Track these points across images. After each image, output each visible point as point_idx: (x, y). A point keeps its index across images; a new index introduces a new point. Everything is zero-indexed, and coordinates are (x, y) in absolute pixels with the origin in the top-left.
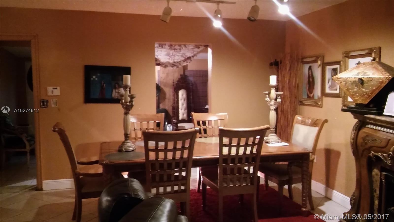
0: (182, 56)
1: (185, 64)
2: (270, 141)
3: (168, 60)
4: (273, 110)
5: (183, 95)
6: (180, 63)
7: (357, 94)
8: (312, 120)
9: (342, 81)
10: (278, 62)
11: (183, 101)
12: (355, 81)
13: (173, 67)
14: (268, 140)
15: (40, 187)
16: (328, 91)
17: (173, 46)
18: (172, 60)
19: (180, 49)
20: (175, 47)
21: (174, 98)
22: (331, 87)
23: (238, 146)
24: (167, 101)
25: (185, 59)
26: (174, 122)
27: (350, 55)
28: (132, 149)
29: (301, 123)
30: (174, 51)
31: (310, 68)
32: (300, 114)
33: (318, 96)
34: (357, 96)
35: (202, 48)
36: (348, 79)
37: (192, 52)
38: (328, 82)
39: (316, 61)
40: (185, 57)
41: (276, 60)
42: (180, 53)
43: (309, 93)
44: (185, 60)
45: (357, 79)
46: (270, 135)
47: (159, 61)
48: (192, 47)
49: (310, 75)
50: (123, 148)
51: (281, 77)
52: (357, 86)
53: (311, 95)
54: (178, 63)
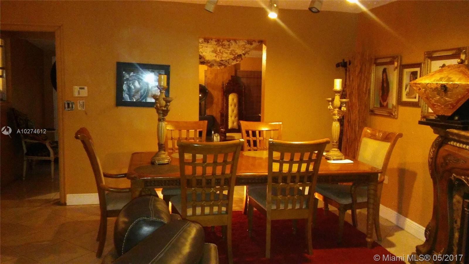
0: (231, 54)
1: (234, 63)
2: (331, 157)
3: (215, 58)
4: (336, 120)
5: (233, 100)
6: (228, 61)
7: (439, 104)
8: (383, 133)
9: (420, 87)
10: (346, 63)
11: (233, 106)
12: (436, 88)
13: (220, 67)
14: (329, 156)
15: (62, 202)
16: (405, 99)
17: (220, 41)
18: (219, 58)
19: (229, 45)
20: (223, 43)
21: (223, 103)
22: (408, 95)
23: (291, 162)
24: (214, 106)
25: (234, 57)
26: (222, 130)
27: (433, 56)
28: (167, 162)
29: (371, 137)
30: (222, 47)
31: (385, 71)
32: (370, 127)
33: (393, 105)
34: (439, 106)
35: (255, 45)
36: (428, 85)
37: (244, 49)
38: (406, 88)
39: (392, 63)
40: (235, 55)
41: (344, 60)
42: (229, 50)
43: (382, 102)
44: (235, 59)
45: (439, 86)
46: (332, 150)
47: (204, 59)
48: (244, 43)
49: (385, 80)
50: (157, 160)
51: (350, 81)
52: (438, 94)
53: (385, 104)
54: (226, 61)
